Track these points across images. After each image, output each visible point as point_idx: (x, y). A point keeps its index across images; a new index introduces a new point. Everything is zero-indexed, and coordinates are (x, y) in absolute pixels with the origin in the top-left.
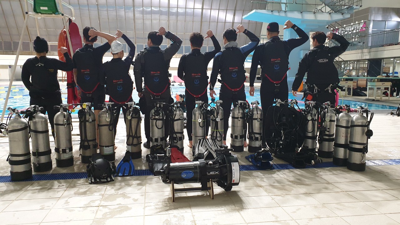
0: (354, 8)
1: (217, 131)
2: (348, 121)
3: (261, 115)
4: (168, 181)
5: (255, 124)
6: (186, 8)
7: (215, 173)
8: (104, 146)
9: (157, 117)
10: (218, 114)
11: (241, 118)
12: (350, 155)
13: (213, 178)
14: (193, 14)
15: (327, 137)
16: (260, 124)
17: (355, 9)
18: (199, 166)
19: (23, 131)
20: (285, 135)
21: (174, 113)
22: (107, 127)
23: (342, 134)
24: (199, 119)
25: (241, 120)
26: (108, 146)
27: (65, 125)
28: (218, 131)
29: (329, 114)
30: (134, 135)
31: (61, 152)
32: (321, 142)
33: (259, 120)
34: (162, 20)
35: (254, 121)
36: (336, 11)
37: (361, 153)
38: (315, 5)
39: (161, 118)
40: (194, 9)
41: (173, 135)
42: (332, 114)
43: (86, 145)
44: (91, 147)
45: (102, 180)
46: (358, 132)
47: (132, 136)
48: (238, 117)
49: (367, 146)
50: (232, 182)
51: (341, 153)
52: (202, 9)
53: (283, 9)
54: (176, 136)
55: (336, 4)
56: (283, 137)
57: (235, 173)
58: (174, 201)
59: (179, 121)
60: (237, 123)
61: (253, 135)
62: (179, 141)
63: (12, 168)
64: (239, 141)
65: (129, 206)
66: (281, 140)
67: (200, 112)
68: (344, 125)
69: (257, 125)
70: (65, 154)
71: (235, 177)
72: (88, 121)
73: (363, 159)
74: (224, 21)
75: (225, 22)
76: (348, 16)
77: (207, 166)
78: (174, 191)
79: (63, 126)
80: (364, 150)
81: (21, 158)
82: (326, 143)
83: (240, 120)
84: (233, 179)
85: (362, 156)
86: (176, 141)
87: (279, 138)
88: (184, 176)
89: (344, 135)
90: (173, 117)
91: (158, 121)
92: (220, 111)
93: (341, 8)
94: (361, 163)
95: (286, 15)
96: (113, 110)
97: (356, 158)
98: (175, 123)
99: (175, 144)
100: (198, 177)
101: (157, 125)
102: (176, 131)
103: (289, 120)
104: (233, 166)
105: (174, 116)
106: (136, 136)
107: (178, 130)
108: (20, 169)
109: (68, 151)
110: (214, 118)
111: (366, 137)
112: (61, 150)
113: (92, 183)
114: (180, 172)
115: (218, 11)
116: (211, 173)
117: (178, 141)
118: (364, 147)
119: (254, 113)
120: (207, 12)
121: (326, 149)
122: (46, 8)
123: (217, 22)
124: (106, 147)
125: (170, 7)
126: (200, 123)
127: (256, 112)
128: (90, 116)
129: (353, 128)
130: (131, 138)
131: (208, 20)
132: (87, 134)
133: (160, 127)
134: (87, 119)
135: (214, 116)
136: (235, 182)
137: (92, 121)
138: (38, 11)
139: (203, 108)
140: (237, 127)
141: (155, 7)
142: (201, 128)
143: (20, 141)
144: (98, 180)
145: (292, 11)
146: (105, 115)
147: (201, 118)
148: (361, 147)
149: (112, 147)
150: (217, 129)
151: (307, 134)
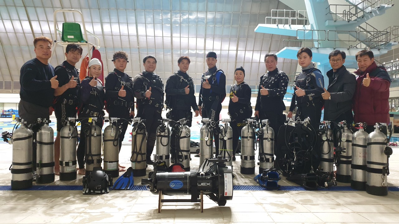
0: (392, 44)
1: (225, 151)
2: (365, 140)
3: (272, 134)
4: (156, 190)
5: (266, 144)
6: (221, 50)
7: (206, 184)
8: (107, 162)
9: (162, 134)
10: (226, 132)
11: (250, 137)
12: (369, 177)
13: (204, 190)
14: (228, 56)
15: (344, 159)
16: (272, 144)
17: (394, 45)
18: (189, 176)
19: (27, 140)
20: (297, 156)
21: (180, 131)
22: (112, 142)
23: (359, 154)
24: (206, 137)
25: (251, 140)
26: (112, 162)
27: (69, 138)
28: (227, 151)
29: (346, 134)
30: (138, 151)
31: (64, 165)
32: (338, 164)
33: (270, 140)
34: (198, 62)
35: (264, 141)
36: (373, 47)
37: (381, 175)
38: (349, 41)
39: (167, 135)
40: (229, 50)
41: (179, 153)
42: (349, 134)
43: (90, 160)
44: (95, 161)
45: (96, 192)
46: (375, 150)
47: (136, 152)
48: (247, 136)
49: (388, 167)
50: (225, 196)
51: (359, 175)
52: (237, 50)
53: (316, 46)
54: (181, 155)
55: (372, 40)
56: (295, 158)
57: (228, 186)
58: (159, 212)
59: (185, 139)
60: (247, 143)
61: (264, 156)
62: (185, 159)
63: (13, 177)
64: (249, 163)
65: (112, 214)
66: (293, 161)
67: (207, 130)
68: (361, 143)
69: (267, 145)
70: (68, 167)
71: (228, 189)
72: (93, 135)
73: (383, 181)
74: (258, 61)
75: (259, 63)
76: (385, 52)
77: (198, 177)
78: (161, 201)
79: (68, 139)
80: (385, 171)
81: (22, 167)
82: (344, 166)
83: (249, 140)
84: (225, 191)
85: (382, 178)
86: (181, 160)
87: (292, 159)
88: (172, 186)
89: (362, 155)
90: (178, 135)
91: (163, 138)
92: (228, 130)
93: (377, 44)
94: (381, 186)
95: (318, 51)
96: (119, 126)
97: (376, 180)
98: (181, 140)
99: (180, 163)
100: (188, 188)
101: (163, 142)
102: (182, 149)
103: (302, 141)
104: (226, 177)
105: (180, 133)
106: (140, 152)
107: (183, 148)
108: (21, 177)
109: (71, 164)
110: (222, 137)
111: (386, 156)
112: (64, 162)
113: (86, 194)
114: (169, 181)
115: (252, 52)
116: (202, 184)
117: (183, 160)
118: (384, 168)
119: (264, 132)
120: (241, 53)
121: (344, 173)
122: (72, 37)
123: (252, 63)
124: (110, 162)
125: (206, 49)
126: (207, 141)
127: (267, 132)
128: (95, 130)
129: (369, 146)
130: (135, 155)
131: (243, 61)
132: (92, 148)
133: (165, 144)
134: (92, 133)
135: (222, 135)
136: (228, 195)
137: (97, 135)
138: (65, 40)
139: (210, 126)
140: (247, 147)
141: (192, 49)
142: (208, 147)
143: (22, 150)
144: (92, 191)
145: (324, 47)
146: (110, 130)
147: (208, 137)
148: (381, 167)
149: (116, 163)
150: (225, 148)
151: (323, 156)
